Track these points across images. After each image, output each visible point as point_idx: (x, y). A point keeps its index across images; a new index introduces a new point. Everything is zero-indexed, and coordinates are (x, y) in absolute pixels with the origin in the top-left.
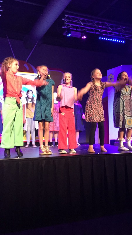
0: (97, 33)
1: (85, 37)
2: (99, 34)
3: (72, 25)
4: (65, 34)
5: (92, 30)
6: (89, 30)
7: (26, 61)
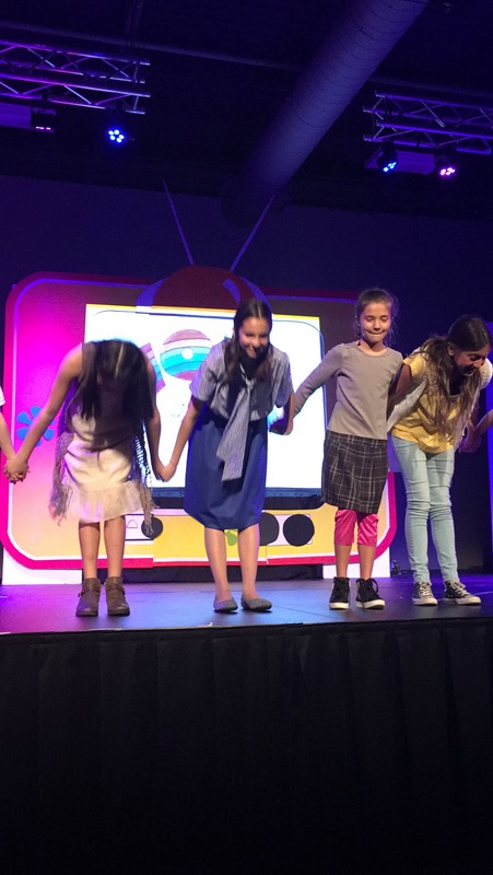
3: (399, 130)
7: (232, 268)
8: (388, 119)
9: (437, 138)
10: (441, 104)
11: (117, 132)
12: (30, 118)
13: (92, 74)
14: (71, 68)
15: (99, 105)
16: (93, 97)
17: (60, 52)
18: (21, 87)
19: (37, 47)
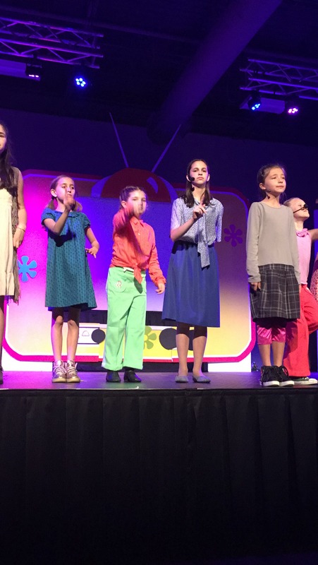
1: (295, 110)
3: (263, 83)
4: (245, 106)
7: (153, 171)
8: (256, 76)
9: (288, 89)
11: (81, 80)
12: (24, 70)
13: (67, 42)
14: (53, 38)
15: (69, 62)
16: (66, 56)
17: (45, 27)
18: (20, 49)
19: (31, 23)
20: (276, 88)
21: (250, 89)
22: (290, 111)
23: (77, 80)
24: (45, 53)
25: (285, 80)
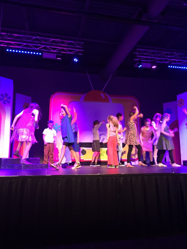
0: (166, 62)
1: (155, 67)
2: (168, 63)
3: (142, 57)
4: (136, 66)
5: (161, 60)
6: (158, 60)
7: (103, 91)
8: (140, 55)
9: (152, 59)
10: (152, 51)
11: (76, 59)
12: (56, 57)
13: (70, 46)
14: (65, 45)
15: (72, 53)
16: (71, 51)
17: (63, 41)
18: (54, 49)
19: (58, 40)
20: (147, 59)
21: (138, 60)
22: (153, 67)
23: (74, 59)
24: (63, 50)
25: (151, 56)
